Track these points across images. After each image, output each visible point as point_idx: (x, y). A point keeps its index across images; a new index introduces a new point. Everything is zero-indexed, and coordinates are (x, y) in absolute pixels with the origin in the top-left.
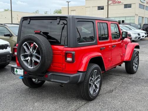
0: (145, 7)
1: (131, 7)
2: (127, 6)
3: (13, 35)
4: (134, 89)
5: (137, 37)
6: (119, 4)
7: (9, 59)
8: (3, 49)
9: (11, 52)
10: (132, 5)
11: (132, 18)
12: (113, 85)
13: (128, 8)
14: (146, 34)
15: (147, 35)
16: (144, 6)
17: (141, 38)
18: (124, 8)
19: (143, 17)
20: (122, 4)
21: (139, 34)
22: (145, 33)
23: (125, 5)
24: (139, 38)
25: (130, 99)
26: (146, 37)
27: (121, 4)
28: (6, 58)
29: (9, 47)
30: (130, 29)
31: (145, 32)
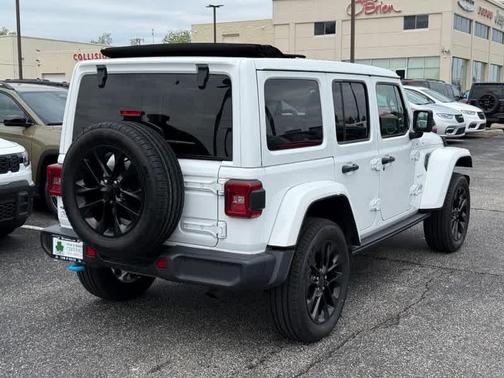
0: (474, 24)
1: (426, 26)
2: (415, 22)
3: (35, 123)
4: (471, 312)
5: (455, 127)
6: (387, 15)
7: (24, 208)
8: (6, 172)
9: (31, 183)
10: (430, 18)
11: (430, 64)
12: (397, 298)
13: (418, 27)
14: (481, 117)
15: (484, 121)
16: (471, 21)
17: (467, 130)
18: (405, 28)
19: (467, 60)
20: (396, 15)
21: (460, 119)
22: (479, 113)
23: (406, 18)
24: (461, 130)
25: (464, 348)
26: (481, 127)
27: (392, 14)
28: (14, 203)
29: (26, 166)
30: (428, 99)
31: (480, 110)
